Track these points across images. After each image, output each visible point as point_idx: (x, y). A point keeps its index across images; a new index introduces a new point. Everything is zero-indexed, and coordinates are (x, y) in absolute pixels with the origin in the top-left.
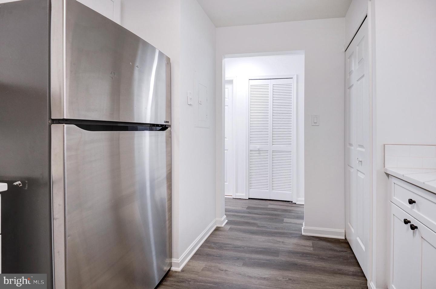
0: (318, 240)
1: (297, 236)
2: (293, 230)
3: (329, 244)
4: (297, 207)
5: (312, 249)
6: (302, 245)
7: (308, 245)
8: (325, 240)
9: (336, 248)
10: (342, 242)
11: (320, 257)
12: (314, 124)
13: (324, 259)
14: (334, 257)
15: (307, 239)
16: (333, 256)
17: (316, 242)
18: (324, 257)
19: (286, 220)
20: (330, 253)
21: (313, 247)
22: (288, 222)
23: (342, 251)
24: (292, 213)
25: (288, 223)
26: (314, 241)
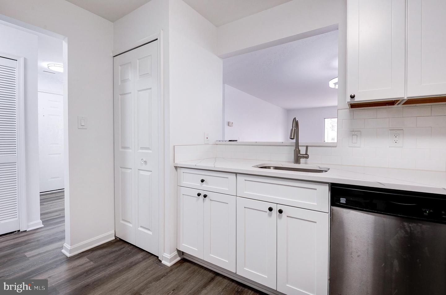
0: (91, 253)
1: (63, 262)
2: (51, 259)
3: (104, 250)
4: (33, 233)
5: (92, 263)
6: (78, 266)
7: (84, 262)
8: (97, 249)
9: (114, 249)
10: (115, 242)
11: (107, 264)
12: (82, 127)
13: (111, 264)
14: (119, 257)
15: (79, 258)
16: (117, 257)
17: (91, 255)
18: (111, 262)
19: (28, 254)
20: (112, 256)
21: (92, 261)
22: (36, 254)
23: (121, 249)
24: (31, 243)
25: (35, 256)
26: (88, 256)
